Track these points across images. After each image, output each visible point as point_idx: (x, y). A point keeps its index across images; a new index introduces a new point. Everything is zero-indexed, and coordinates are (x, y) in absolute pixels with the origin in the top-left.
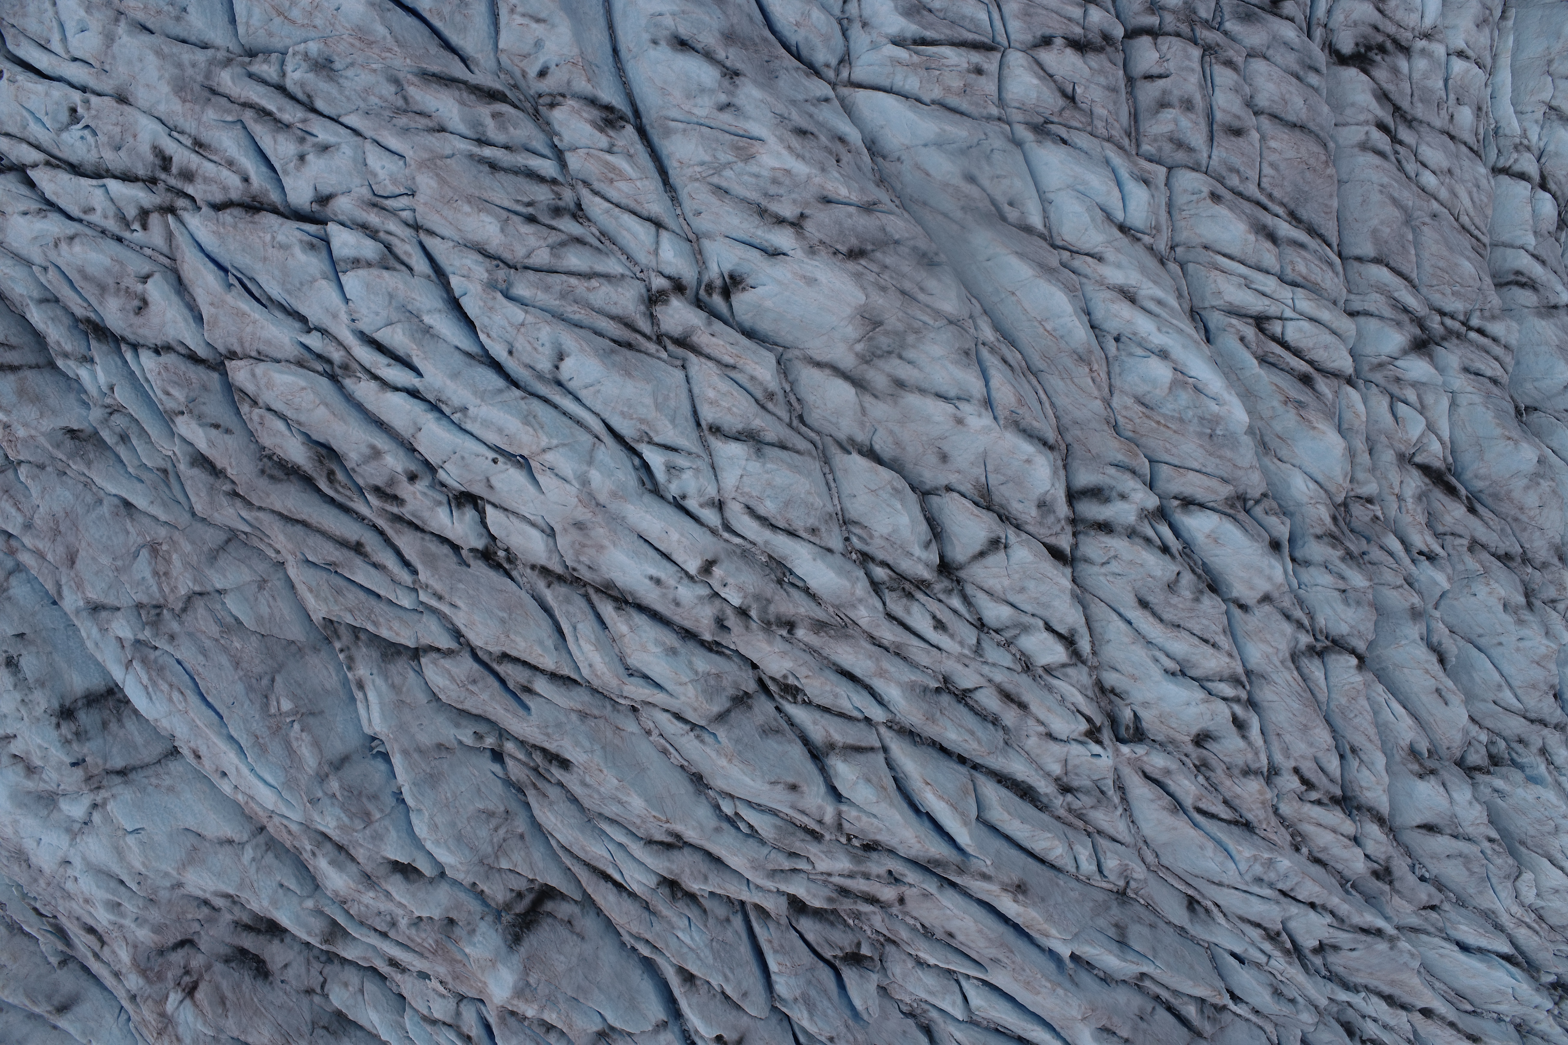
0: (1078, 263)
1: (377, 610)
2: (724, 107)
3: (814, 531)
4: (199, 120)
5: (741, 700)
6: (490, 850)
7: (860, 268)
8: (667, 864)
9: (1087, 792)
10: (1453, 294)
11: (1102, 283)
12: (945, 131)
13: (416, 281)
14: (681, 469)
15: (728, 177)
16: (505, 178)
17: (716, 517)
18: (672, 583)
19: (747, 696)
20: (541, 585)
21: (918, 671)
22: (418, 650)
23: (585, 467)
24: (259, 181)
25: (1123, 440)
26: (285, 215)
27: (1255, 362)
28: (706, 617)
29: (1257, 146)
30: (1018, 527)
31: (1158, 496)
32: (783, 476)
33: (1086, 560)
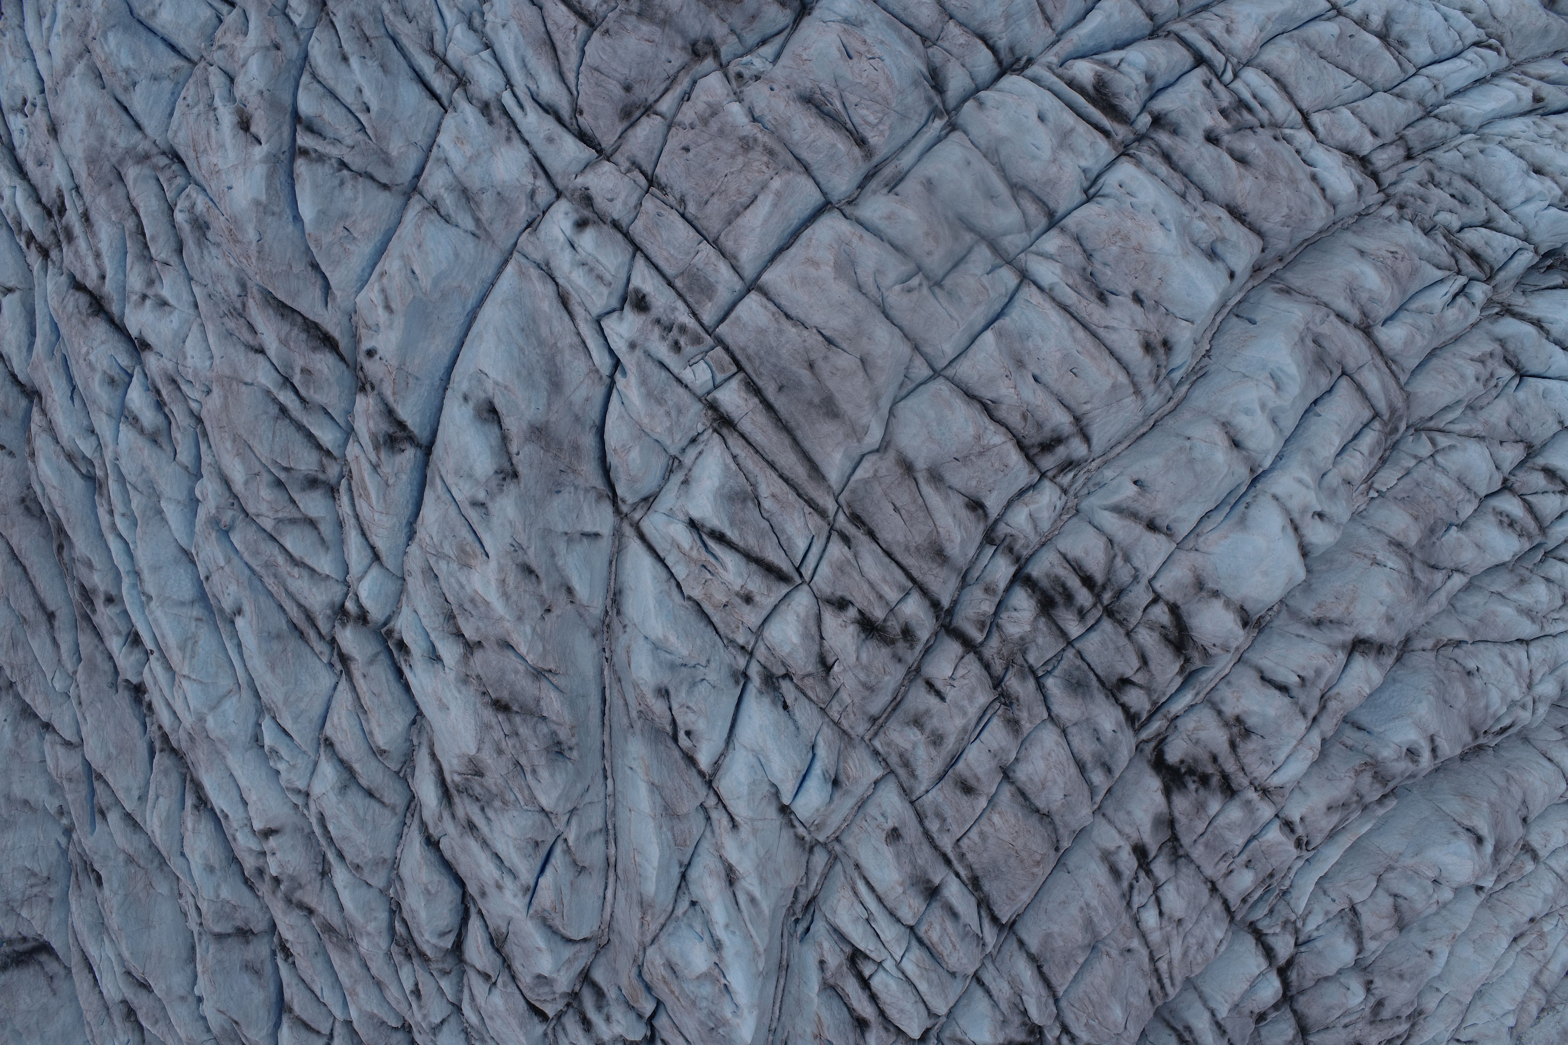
0: (718, 815)
1: (34, 678)
2: (477, 504)
3: (358, 867)
4: (94, 198)
5: (244, 934)
6: (19, 897)
7: (494, 721)
8: (133, 994)
10: (1087, 1025)
11: (718, 848)
12: (666, 639)
13: (170, 469)
14: (281, 758)
15: (442, 567)
16: (285, 430)
17: (299, 800)
18: (235, 825)
19: (253, 933)
20: (158, 745)
21: (386, 1007)
22: (47, 726)
23: (205, 710)
24: (109, 288)
25: (635, 982)
26: (119, 327)
27: (816, 988)
28: (250, 863)
29: (978, 813)
30: (514, 978)
31: (653, 1028)
32: (347, 821)
33: (564, 1029)
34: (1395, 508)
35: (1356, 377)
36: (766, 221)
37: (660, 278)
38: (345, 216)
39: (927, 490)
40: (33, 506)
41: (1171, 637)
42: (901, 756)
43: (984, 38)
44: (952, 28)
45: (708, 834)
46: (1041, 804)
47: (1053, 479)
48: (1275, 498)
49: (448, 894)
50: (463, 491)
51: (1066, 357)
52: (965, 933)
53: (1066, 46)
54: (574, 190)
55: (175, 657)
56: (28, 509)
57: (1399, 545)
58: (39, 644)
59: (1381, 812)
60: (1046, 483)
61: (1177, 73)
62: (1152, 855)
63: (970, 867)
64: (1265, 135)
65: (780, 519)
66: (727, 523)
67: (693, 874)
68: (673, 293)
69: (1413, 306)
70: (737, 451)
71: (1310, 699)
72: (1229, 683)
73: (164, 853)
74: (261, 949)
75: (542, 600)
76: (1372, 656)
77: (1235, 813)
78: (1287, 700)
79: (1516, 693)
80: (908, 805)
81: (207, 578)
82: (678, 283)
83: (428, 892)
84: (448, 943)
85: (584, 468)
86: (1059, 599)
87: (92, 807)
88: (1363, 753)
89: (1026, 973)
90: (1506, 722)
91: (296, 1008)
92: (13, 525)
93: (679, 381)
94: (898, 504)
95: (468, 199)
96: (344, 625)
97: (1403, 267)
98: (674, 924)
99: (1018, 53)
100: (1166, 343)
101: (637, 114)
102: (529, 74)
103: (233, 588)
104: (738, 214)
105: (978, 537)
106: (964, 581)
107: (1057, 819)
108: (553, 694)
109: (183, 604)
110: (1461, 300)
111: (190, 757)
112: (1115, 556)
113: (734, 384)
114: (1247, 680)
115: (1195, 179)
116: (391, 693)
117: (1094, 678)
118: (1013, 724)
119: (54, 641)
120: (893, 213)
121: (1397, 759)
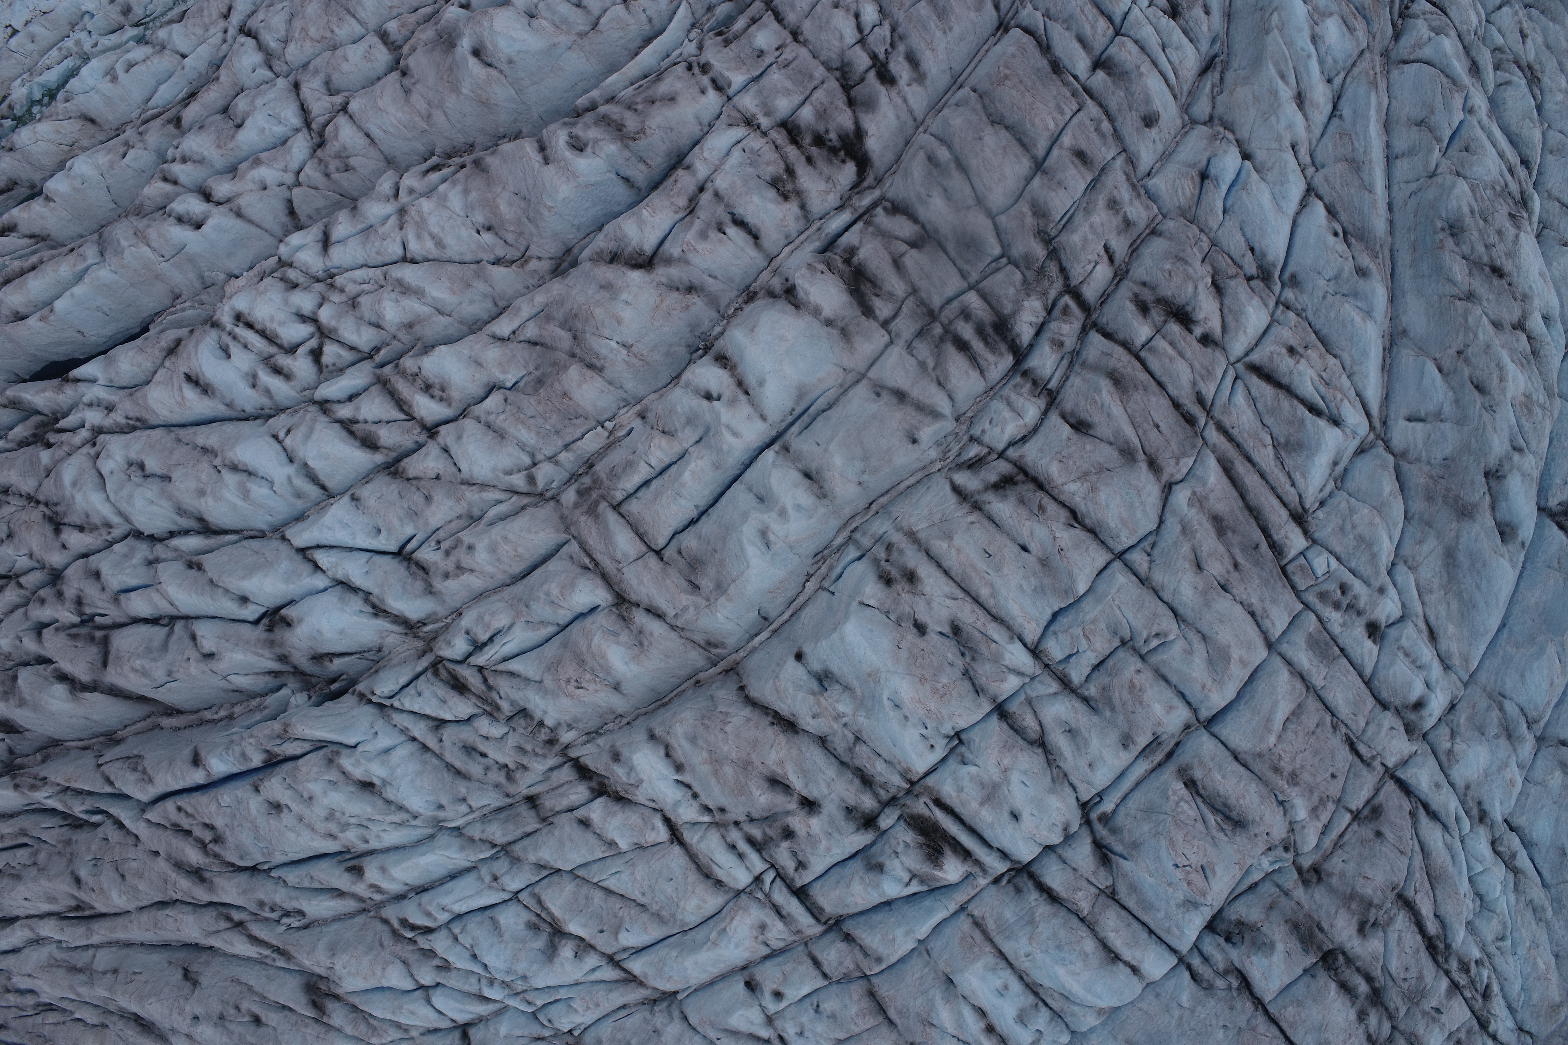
34: (589, 408)
35: (644, 549)
37: (1352, 654)
39: (1136, 442)
41: (869, 285)
43: (1052, 897)
44: (1085, 906)
45: (1314, 142)
46: (1004, 135)
47: (991, 450)
48: (764, 419)
50: (1530, 462)
51: (998, 569)
52: (1067, 23)
53: (961, 897)
54: (1418, 739)
57: (590, 366)
59: (595, 94)
60: (1001, 446)
61: (832, 877)
62: (872, 74)
63: (1064, 83)
64: (737, 812)
65: (1255, 424)
66: (1305, 423)
67: (1329, 107)
68: (1341, 641)
69: (550, 630)
70: (1292, 490)
71: (709, 210)
75: (1467, 363)
76: (628, 251)
77: (782, 106)
78: (739, 211)
79: (425, 206)
80: (1132, 148)
82: (1336, 651)
85: (1421, 481)
86: (990, 331)
88: (632, 153)
90: (435, 177)
93: (1338, 559)
94: (1156, 431)
95: (1507, 729)
97: (570, 670)
98: (1346, 66)
99: (1011, 888)
100: (889, 582)
101: (1366, 812)
102: (1449, 848)
104: (1293, 713)
107: (985, 118)
108: (1457, 278)
110: (484, 637)
112: (934, 369)
113: (1292, 554)
114: (771, 238)
115: (833, 760)
117: (950, 251)
118: (1040, 212)
120: (1168, 712)
121: (596, 141)
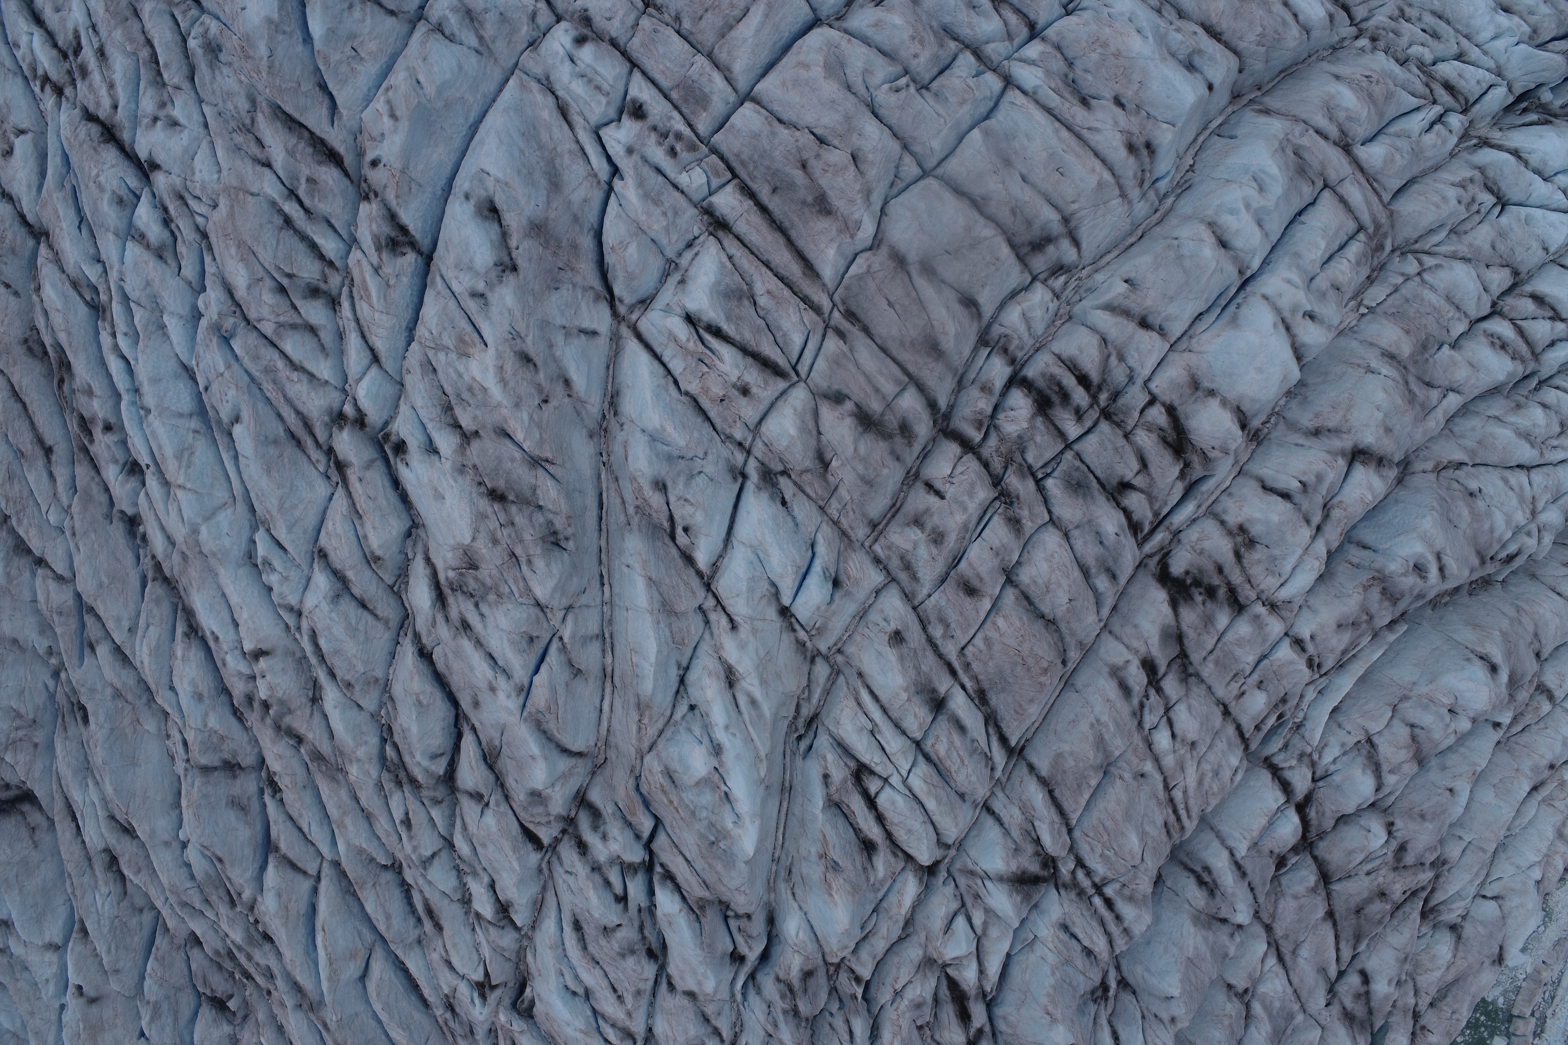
0: (716, 617)
1: (29, 511)
2: (476, 295)
3: (349, 685)
4: (110, 33)
5: (231, 767)
6: (4, 740)
7: (489, 510)
8: (114, 842)
9: (461, 1023)
10: (1102, 855)
11: (717, 649)
12: (664, 430)
13: (174, 283)
14: (274, 570)
15: (440, 360)
16: (289, 239)
17: (290, 620)
18: (225, 647)
19: (240, 767)
20: (150, 575)
21: (376, 843)
22: (40, 562)
23: (199, 520)
24: (121, 115)
25: (633, 793)
26: (129, 155)
27: (821, 804)
28: (239, 689)
29: (983, 615)
30: (507, 798)
31: (651, 853)
32: (339, 631)
33: (559, 858)
34: (1385, 322)
35: (1338, 189)
36: (758, 31)
37: (656, 91)
38: (353, 36)
39: (920, 282)
40: (37, 348)
41: (1169, 439)
42: (902, 558)
45: (707, 636)
46: (1045, 608)
47: (1044, 281)
48: (1265, 297)
49: (440, 709)
50: (461, 284)
51: (1052, 156)
52: (973, 750)
54: (573, 13)
55: (171, 468)
56: (30, 349)
57: (1392, 356)
58: (35, 477)
59: (1391, 637)
60: (1038, 285)
62: (1162, 670)
63: (976, 679)
65: (776, 315)
66: (723, 317)
67: (692, 677)
68: (669, 103)
69: (1391, 130)
70: (732, 252)
71: (1313, 505)
72: (1230, 494)
73: (153, 687)
74: (248, 785)
75: (540, 389)
76: (1373, 465)
77: (1243, 628)
78: (1289, 507)
79: (1520, 518)
80: (910, 610)
81: (206, 389)
82: (674, 95)
83: (420, 703)
84: (440, 767)
85: (583, 266)
86: (1055, 398)
87: (82, 643)
88: (1370, 568)
89: (1037, 796)
90: (1512, 548)
91: (283, 846)
92: (15, 364)
93: (676, 186)
94: (892, 299)
95: (472, 20)
96: (341, 428)
97: (1378, 91)
98: (672, 729)
100: (1148, 146)
103: (232, 393)
104: (731, 28)
105: (973, 339)
106: (960, 385)
107: (1063, 626)
108: (550, 482)
109: (181, 415)
110: (1437, 127)
111: (183, 582)
112: (1109, 356)
114: (1249, 490)
116: (387, 499)
117: (1094, 482)
118: (1015, 523)
119: (51, 475)
120: (880, 21)
121: (1405, 574)
